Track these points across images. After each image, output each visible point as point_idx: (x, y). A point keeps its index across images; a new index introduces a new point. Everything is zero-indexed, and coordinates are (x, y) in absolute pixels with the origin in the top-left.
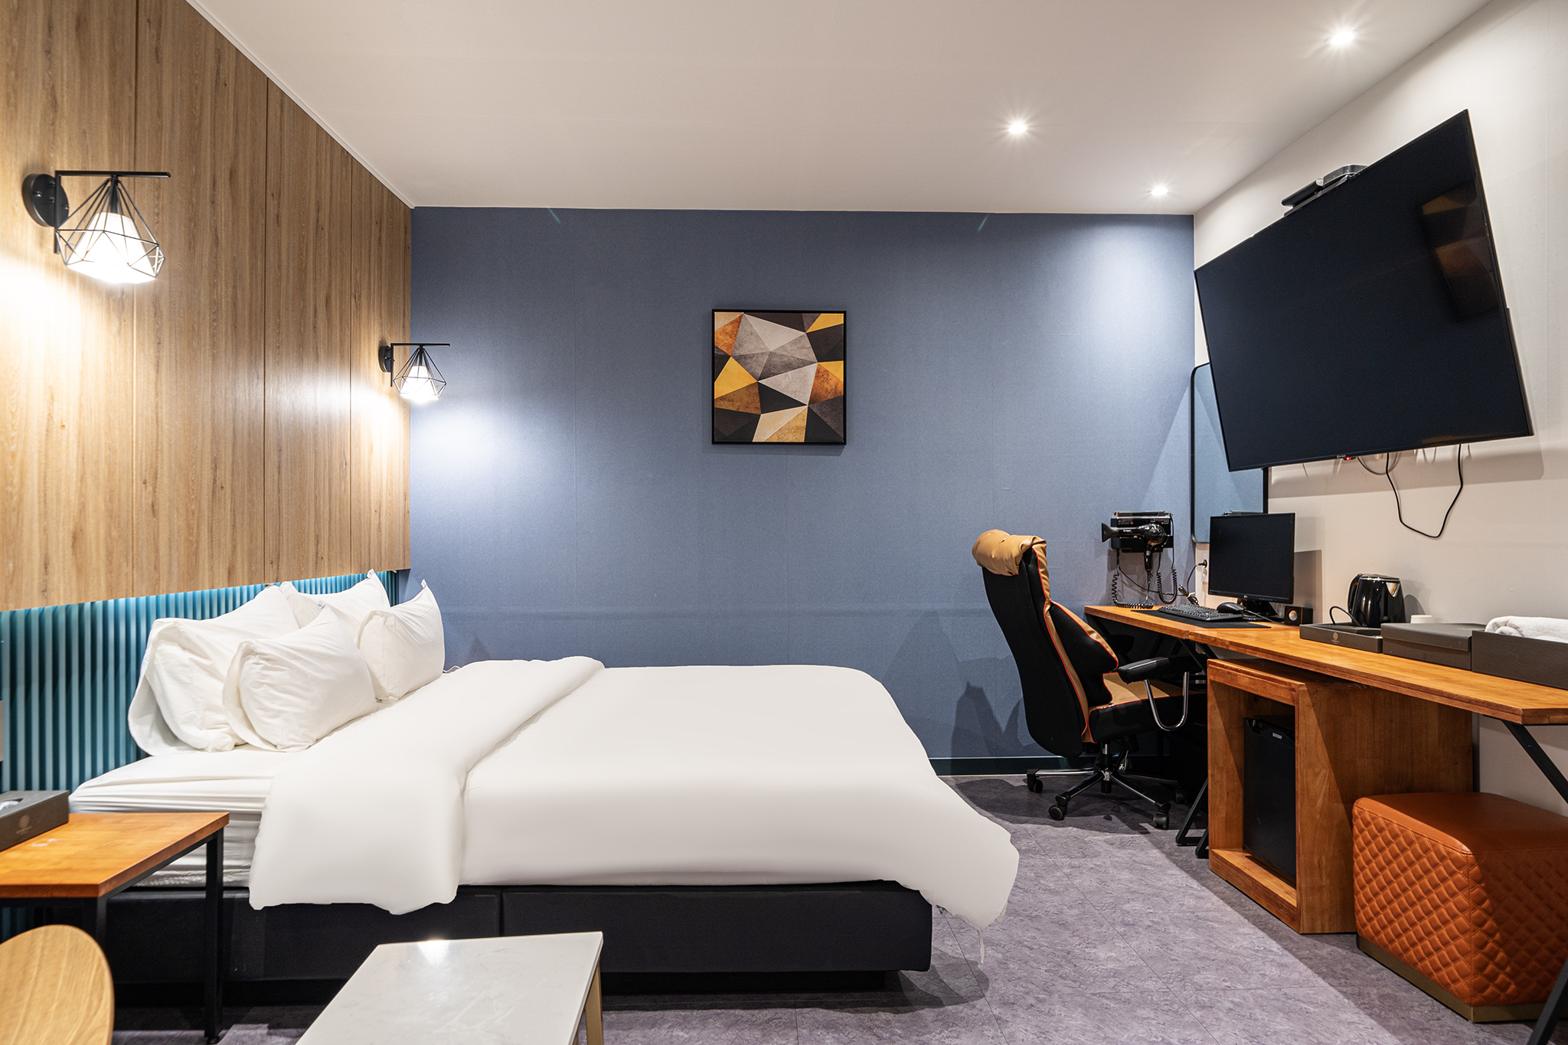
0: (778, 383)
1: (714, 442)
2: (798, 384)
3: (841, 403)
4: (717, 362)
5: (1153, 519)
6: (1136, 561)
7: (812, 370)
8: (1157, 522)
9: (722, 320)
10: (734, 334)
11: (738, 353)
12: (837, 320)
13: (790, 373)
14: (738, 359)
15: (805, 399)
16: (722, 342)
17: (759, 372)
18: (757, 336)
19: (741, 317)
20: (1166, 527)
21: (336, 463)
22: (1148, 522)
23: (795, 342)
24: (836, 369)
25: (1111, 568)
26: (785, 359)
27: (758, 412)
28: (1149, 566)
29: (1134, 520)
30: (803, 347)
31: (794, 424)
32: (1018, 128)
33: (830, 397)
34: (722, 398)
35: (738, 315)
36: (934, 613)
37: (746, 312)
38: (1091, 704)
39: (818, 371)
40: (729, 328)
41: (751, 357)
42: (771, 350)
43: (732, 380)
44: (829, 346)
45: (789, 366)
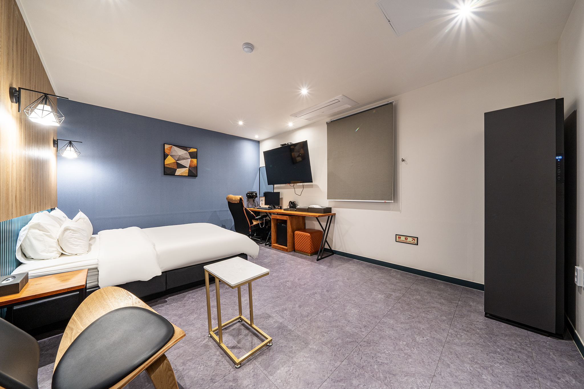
0: (181, 162)
1: (164, 174)
2: (187, 163)
3: (196, 168)
4: (165, 156)
6: (251, 200)
7: (189, 160)
8: (255, 193)
9: (167, 146)
10: (170, 150)
11: (171, 154)
12: (195, 150)
13: (184, 160)
14: (171, 156)
15: (188, 166)
16: (167, 151)
17: (177, 159)
18: (176, 151)
19: (172, 146)
20: (256, 194)
22: (253, 193)
23: (185, 154)
24: (195, 160)
25: (247, 201)
26: (183, 157)
27: (177, 168)
28: (254, 201)
29: (250, 193)
30: (187, 155)
31: (185, 172)
33: (194, 166)
34: (167, 164)
35: (171, 146)
36: (216, 211)
37: (173, 145)
38: (251, 225)
39: (191, 161)
40: (169, 148)
41: (175, 156)
42: (180, 154)
43: (169, 161)
44: (193, 156)
45: (184, 159)
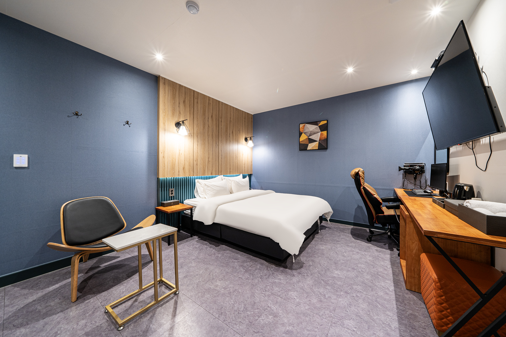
0: (312, 137)
1: (300, 150)
2: (316, 137)
3: (326, 140)
4: (300, 134)
5: (417, 165)
6: (411, 177)
7: (319, 134)
8: (421, 166)
9: (301, 126)
10: (303, 128)
11: (304, 132)
12: (326, 122)
13: (315, 135)
14: (304, 133)
15: (318, 140)
16: (301, 130)
17: (308, 135)
18: (308, 128)
20: (423, 167)
21: (234, 157)
23: (316, 128)
24: (325, 133)
26: (314, 132)
27: (308, 143)
29: (410, 165)
30: (318, 129)
31: (315, 146)
32: (350, 70)
33: (323, 139)
34: (301, 141)
35: (304, 124)
37: (306, 123)
38: (376, 214)
39: (321, 134)
40: (303, 127)
41: (307, 132)
42: (311, 130)
43: (303, 137)
44: (324, 128)
45: (315, 133)
